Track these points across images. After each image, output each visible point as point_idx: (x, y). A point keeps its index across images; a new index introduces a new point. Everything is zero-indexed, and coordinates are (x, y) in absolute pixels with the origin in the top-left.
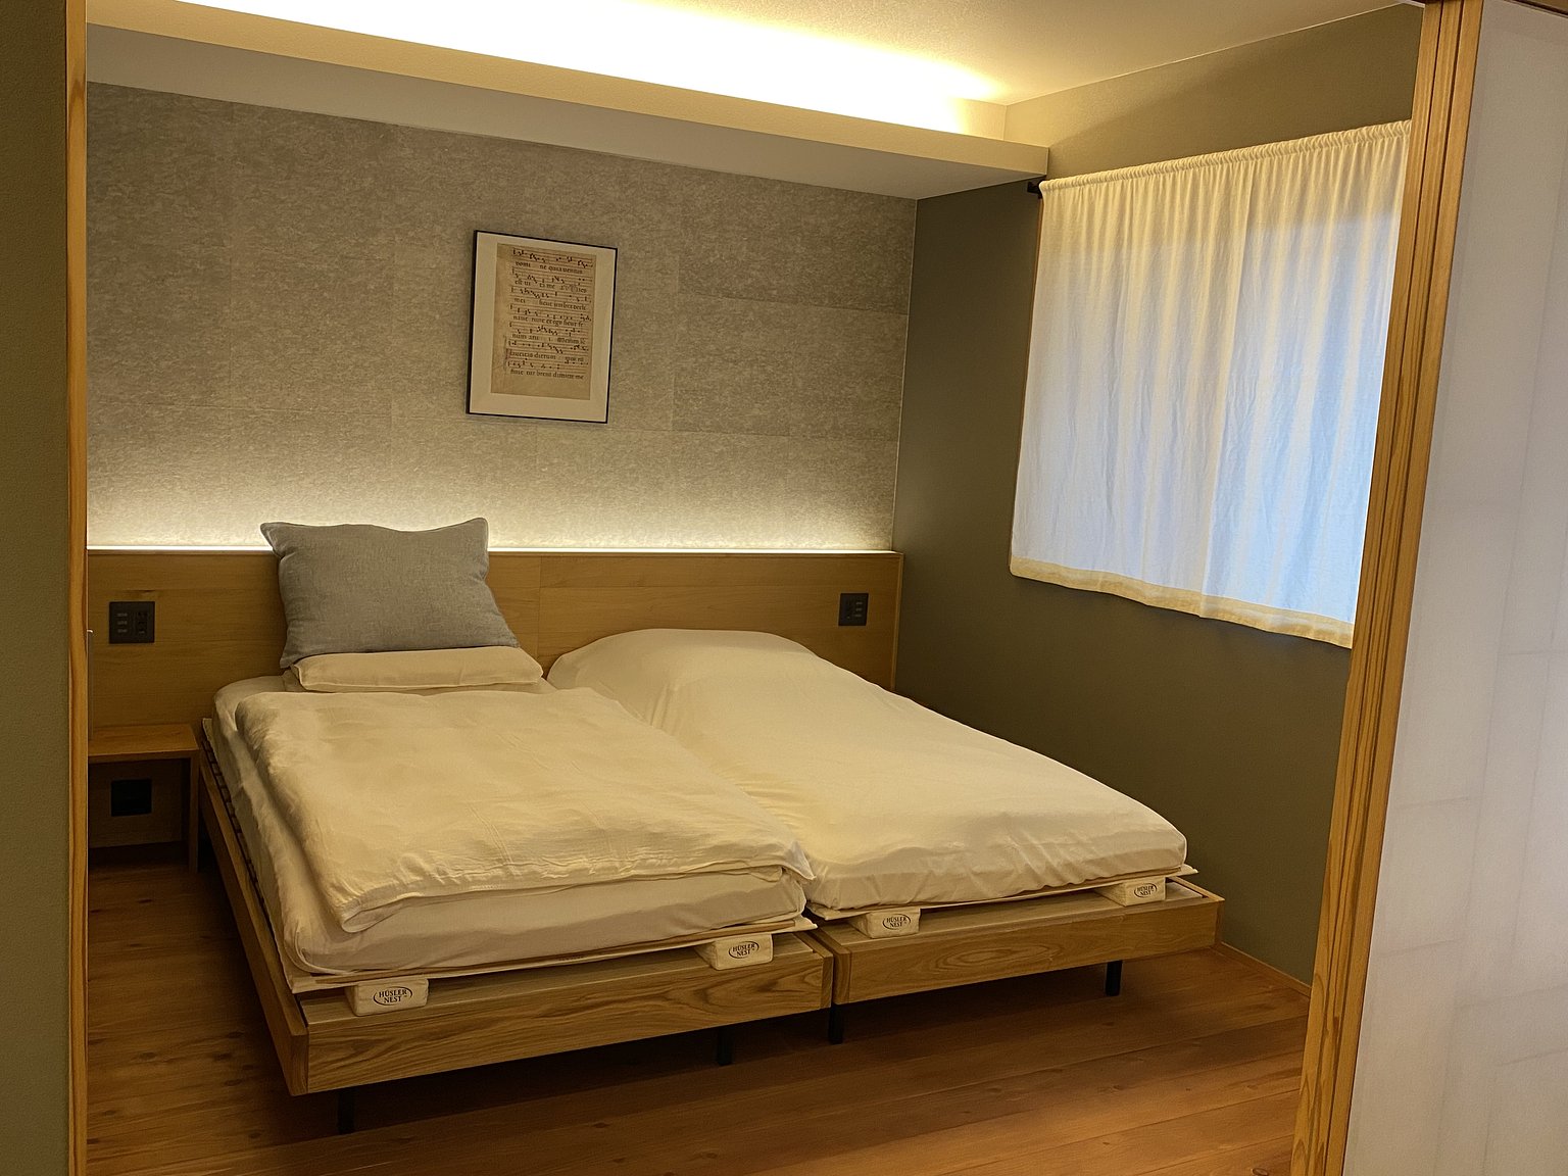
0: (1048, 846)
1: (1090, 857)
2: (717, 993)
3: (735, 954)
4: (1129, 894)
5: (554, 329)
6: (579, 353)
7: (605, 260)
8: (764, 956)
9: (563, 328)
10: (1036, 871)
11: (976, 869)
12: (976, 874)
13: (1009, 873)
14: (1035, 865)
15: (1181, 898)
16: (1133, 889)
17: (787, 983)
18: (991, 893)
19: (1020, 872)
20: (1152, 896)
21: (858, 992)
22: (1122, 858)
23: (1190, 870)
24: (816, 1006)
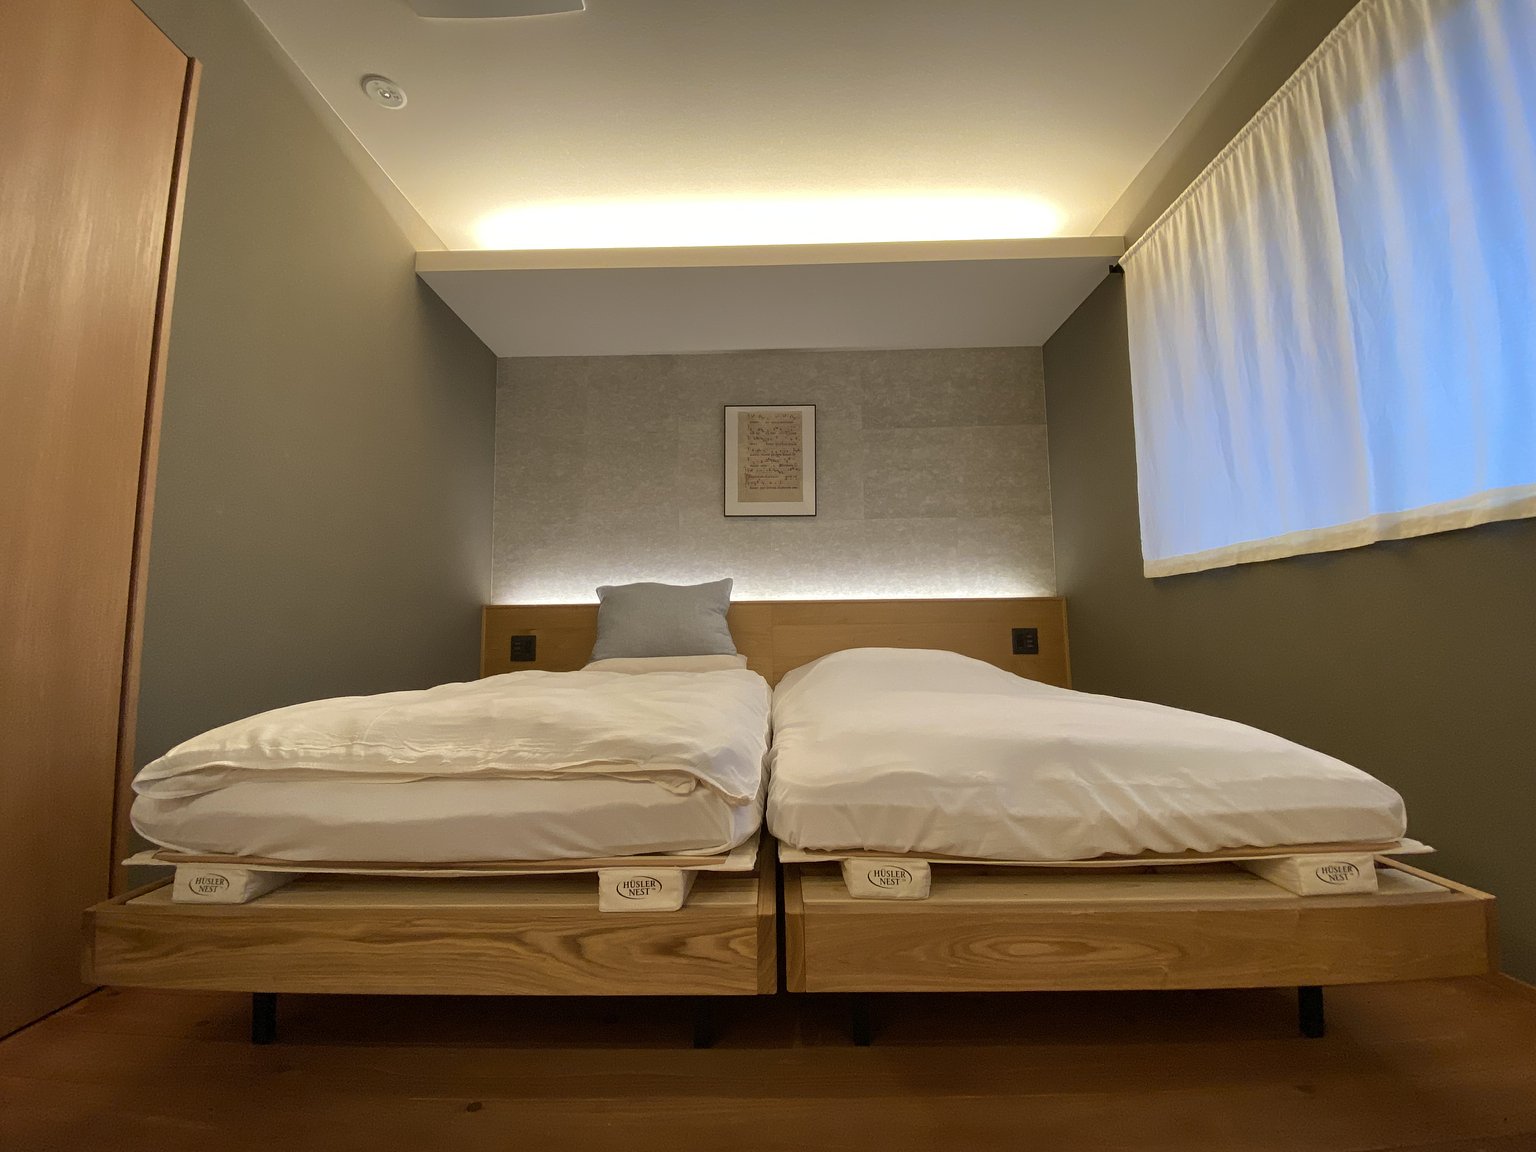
0: (1142, 789)
1: (1220, 809)
2: (594, 945)
3: (625, 892)
4: (1307, 876)
5: (777, 459)
6: (793, 472)
7: (807, 413)
8: (667, 900)
9: (782, 459)
10: (1123, 824)
11: (1014, 811)
12: (1019, 820)
13: (1073, 823)
14: (1117, 813)
15: (1404, 891)
16: (1315, 868)
17: (703, 945)
18: (1049, 852)
19: (1093, 823)
20: (1351, 883)
21: (818, 977)
22: (1280, 815)
23: (1416, 847)
24: (750, 988)
